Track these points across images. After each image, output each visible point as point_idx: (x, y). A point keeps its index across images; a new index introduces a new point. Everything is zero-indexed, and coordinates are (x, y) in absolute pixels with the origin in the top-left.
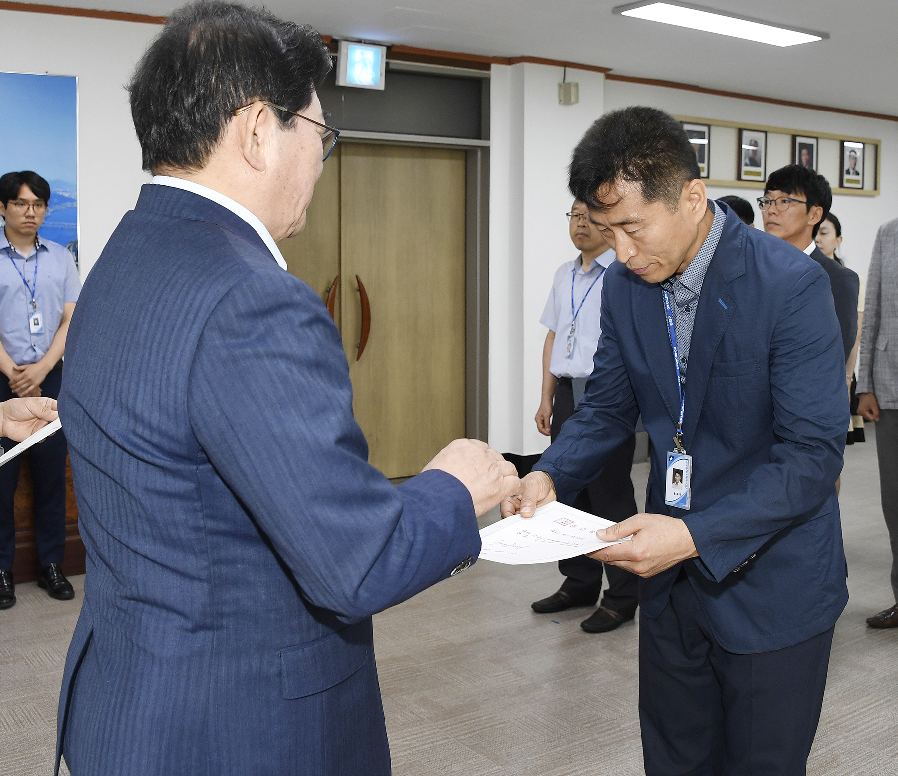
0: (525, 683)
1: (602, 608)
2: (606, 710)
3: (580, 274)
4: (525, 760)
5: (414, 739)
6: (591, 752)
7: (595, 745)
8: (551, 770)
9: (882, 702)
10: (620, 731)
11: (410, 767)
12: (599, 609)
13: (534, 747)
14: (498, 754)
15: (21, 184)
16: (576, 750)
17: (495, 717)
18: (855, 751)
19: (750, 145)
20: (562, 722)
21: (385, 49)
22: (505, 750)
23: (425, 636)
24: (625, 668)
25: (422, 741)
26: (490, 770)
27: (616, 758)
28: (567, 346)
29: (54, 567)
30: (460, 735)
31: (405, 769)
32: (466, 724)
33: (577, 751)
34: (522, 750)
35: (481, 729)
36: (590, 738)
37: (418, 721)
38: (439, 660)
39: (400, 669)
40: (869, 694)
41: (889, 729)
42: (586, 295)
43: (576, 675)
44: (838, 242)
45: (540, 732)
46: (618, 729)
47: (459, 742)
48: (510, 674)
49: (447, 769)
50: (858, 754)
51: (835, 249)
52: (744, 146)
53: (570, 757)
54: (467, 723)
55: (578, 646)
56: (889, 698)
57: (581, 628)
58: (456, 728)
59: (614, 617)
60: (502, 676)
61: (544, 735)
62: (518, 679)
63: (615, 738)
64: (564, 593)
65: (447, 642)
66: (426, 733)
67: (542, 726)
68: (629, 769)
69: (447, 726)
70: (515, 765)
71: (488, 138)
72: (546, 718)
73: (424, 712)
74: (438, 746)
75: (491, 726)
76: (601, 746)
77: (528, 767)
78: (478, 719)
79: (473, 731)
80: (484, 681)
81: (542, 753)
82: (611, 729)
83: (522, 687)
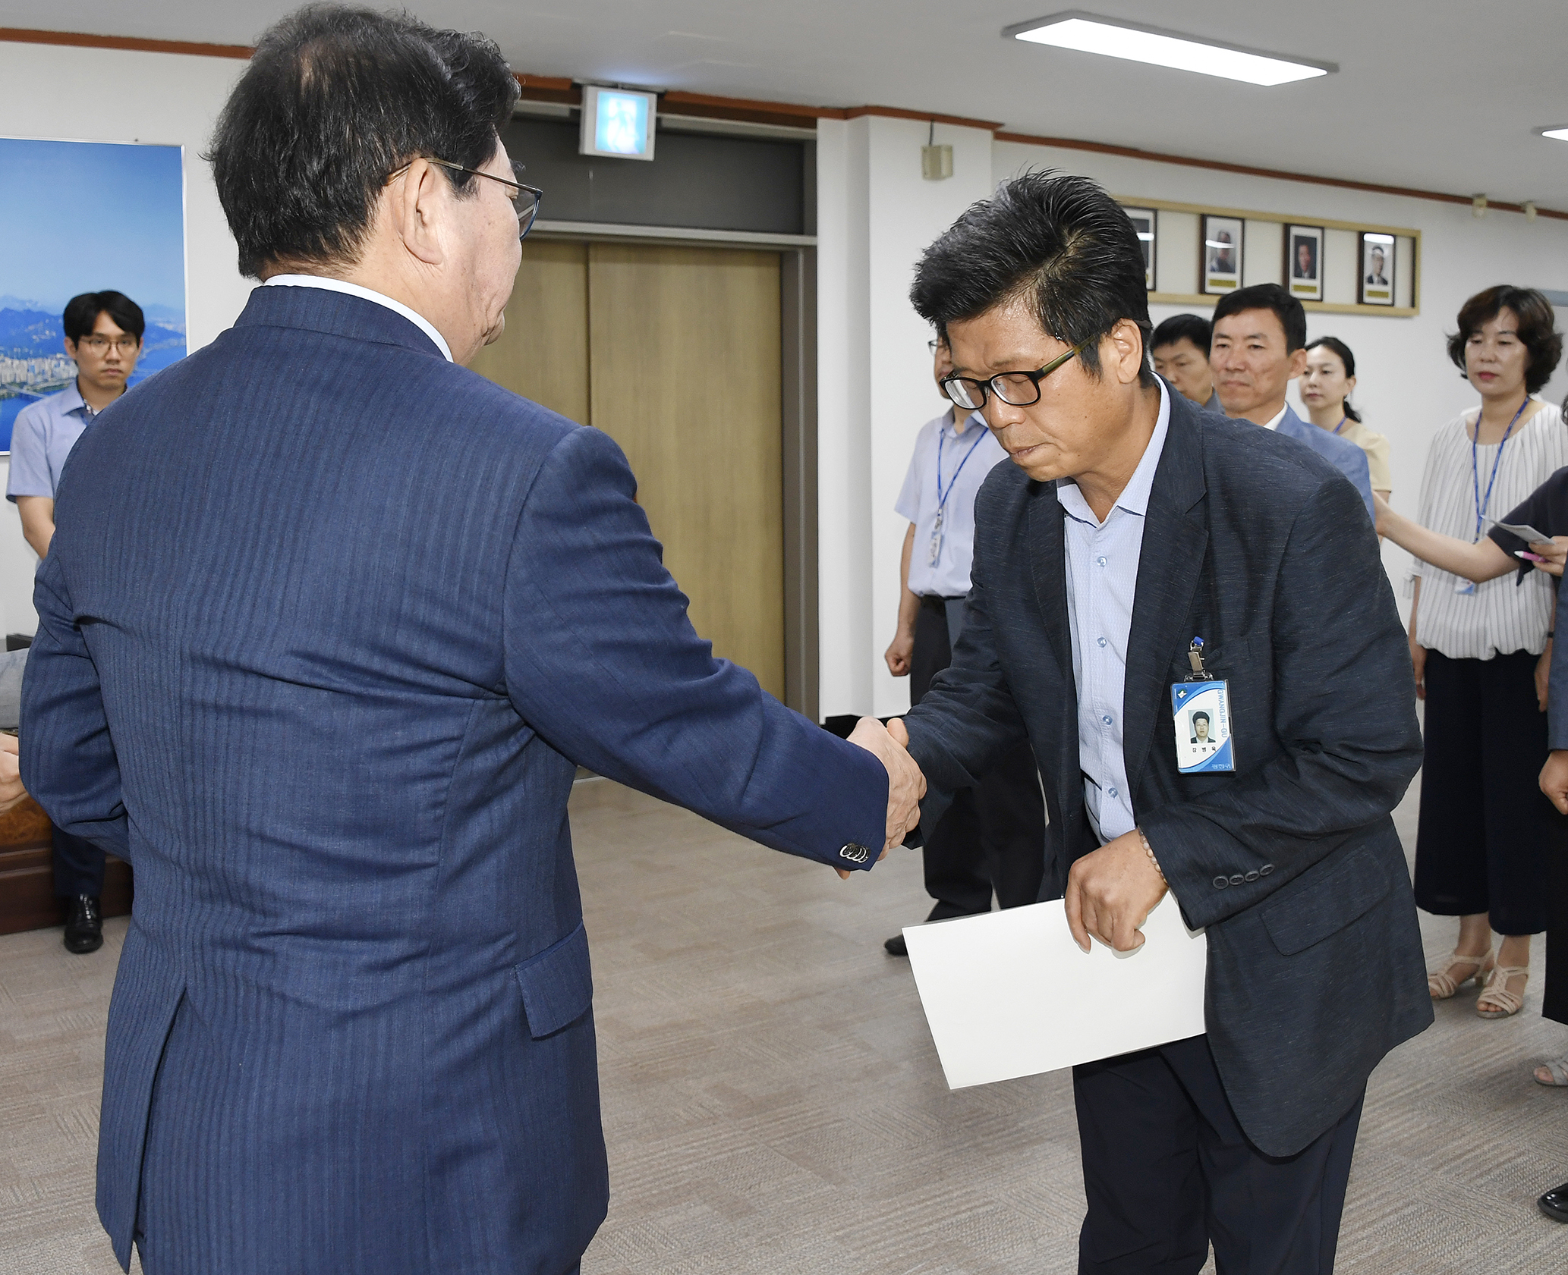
0: (873, 1061)
2: (997, 1100)
3: (951, 438)
4: (871, 1176)
5: (702, 1146)
6: (972, 1164)
7: (979, 1153)
8: (912, 1192)
9: (1418, 1086)
10: (1017, 1132)
11: (698, 1187)
13: (885, 1157)
14: (831, 1167)
15: (98, 310)
16: (950, 1161)
17: (828, 1111)
18: (1376, 1161)
19: (1218, 241)
20: (929, 1119)
21: (654, 97)
22: (842, 1162)
23: (722, 991)
25: (716, 1149)
26: (819, 1191)
27: (1011, 1173)
28: (930, 547)
30: (773, 1140)
31: (690, 1191)
32: (782, 1124)
33: (951, 1163)
34: (867, 1162)
35: (806, 1129)
37: (710, 1118)
38: (742, 1026)
39: (684, 1040)
40: (1399, 1076)
41: (1429, 1127)
45: (895, 1134)
46: (1015, 1129)
47: (771, 1151)
48: (850, 1047)
49: (753, 1190)
51: (1345, 397)
52: (1209, 243)
53: (940, 1172)
54: (784, 1120)
56: (1430, 1081)
58: (768, 1129)
60: (838, 1050)
61: (902, 1138)
62: (863, 1054)
63: (1010, 1142)
65: (754, 999)
66: (722, 1137)
67: (898, 1125)
68: (1031, 1189)
69: (755, 1126)
70: (857, 1184)
71: (814, 232)
72: (905, 1113)
73: (720, 1106)
74: (740, 1156)
75: (820, 1126)
76: (988, 1155)
77: (876, 1187)
78: (801, 1115)
79: (792, 1134)
80: (810, 1057)
81: (898, 1166)
82: (1004, 1130)
83: (869, 1067)
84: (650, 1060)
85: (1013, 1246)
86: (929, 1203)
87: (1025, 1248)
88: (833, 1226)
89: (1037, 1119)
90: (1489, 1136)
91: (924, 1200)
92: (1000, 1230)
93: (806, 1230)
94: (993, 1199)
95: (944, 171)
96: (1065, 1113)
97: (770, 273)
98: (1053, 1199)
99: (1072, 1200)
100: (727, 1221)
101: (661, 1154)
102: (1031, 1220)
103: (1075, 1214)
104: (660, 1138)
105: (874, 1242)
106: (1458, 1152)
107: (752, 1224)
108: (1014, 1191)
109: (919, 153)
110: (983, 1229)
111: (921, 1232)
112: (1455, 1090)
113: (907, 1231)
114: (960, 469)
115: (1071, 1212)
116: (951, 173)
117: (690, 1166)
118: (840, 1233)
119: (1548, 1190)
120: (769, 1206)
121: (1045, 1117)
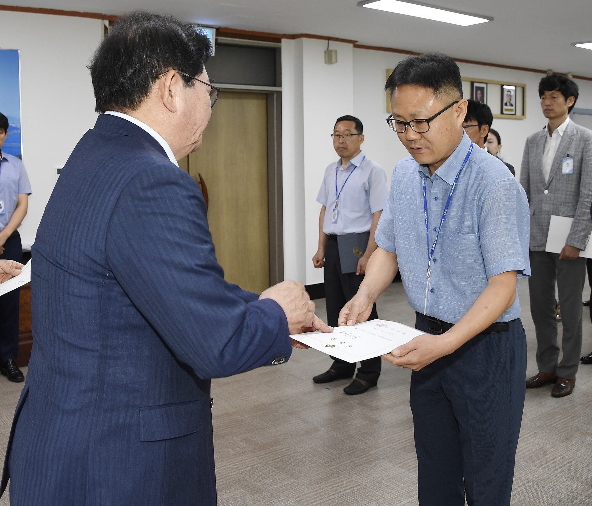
0: (309, 428)
1: (357, 379)
2: (360, 443)
3: (341, 170)
4: (310, 475)
5: (239, 464)
6: (351, 470)
7: (354, 465)
8: (327, 482)
9: (531, 433)
11: (238, 481)
12: (355, 380)
14: (293, 472)
16: (342, 468)
20: (333, 451)
21: (215, 30)
22: (298, 470)
23: (246, 399)
24: (372, 416)
25: (246, 465)
27: (367, 473)
28: (333, 215)
29: (11, 362)
30: (269, 461)
31: (235, 483)
32: (273, 454)
35: (282, 457)
36: (351, 460)
37: (243, 453)
38: (255, 414)
39: (231, 420)
41: (536, 450)
42: (345, 183)
43: (341, 422)
44: (499, 148)
45: (319, 457)
46: (368, 454)
47: (268, 466)
48: (300, 422)
50: (517, 466)
51: (497, 153)
53: (338, 473)
55: (342, 404)
56: (536, 431)
57: (343, 392)
58: (267, 456)
59: (364, 385)
60: (295, 423)
61: (322, 459)
62: (305, 425)
63: (366, 460)
64: (332, 371)
65: (260, 403)
66: (248, 460)
67: (320, 454)
68: (375, 479)
69: (261, 456)
70: (304, 479)
71: (280, 86)
72: (323, 449)
73: (247, 447)
74: (255, 468)
75: (288, 455)
76: (357, 466)
77: (312, 479)
78: (280, 451)
79: (277, 458)
80: (283, 427)
81: (321, 471)
82: (364, 455)
83: (308, 430)
84: (217, 429)
85: (368, 503)
86: (334, 486)
87: (374, 504)
88: (295, 496)
89: (377, 450)
90: (560, 453)
91: (332, 485)
92: (363, 497)
93: (284, 498)
94: (360, 484)
95: (334, 60)
96: (389, 448)
97: (263, 102)
98: (385, 483)
99: (392, 483)
100: (251, 495)
101: (223, 468)
102: (376, 492)
103: (393, 489)
104: (222, 461)
105: (312, 503)
106: (548, 460)
107: (261, 496)
108: (368, 480)
109: (323, 53)
110: (356, 496)
111: (331, 498)
112: (546, 435)
113: (325, 498)
115: (392, 489)
116: (336, 61)
117: (235, 473)
118: (298, 499)
120: (268, 489)
121: (380, 449)
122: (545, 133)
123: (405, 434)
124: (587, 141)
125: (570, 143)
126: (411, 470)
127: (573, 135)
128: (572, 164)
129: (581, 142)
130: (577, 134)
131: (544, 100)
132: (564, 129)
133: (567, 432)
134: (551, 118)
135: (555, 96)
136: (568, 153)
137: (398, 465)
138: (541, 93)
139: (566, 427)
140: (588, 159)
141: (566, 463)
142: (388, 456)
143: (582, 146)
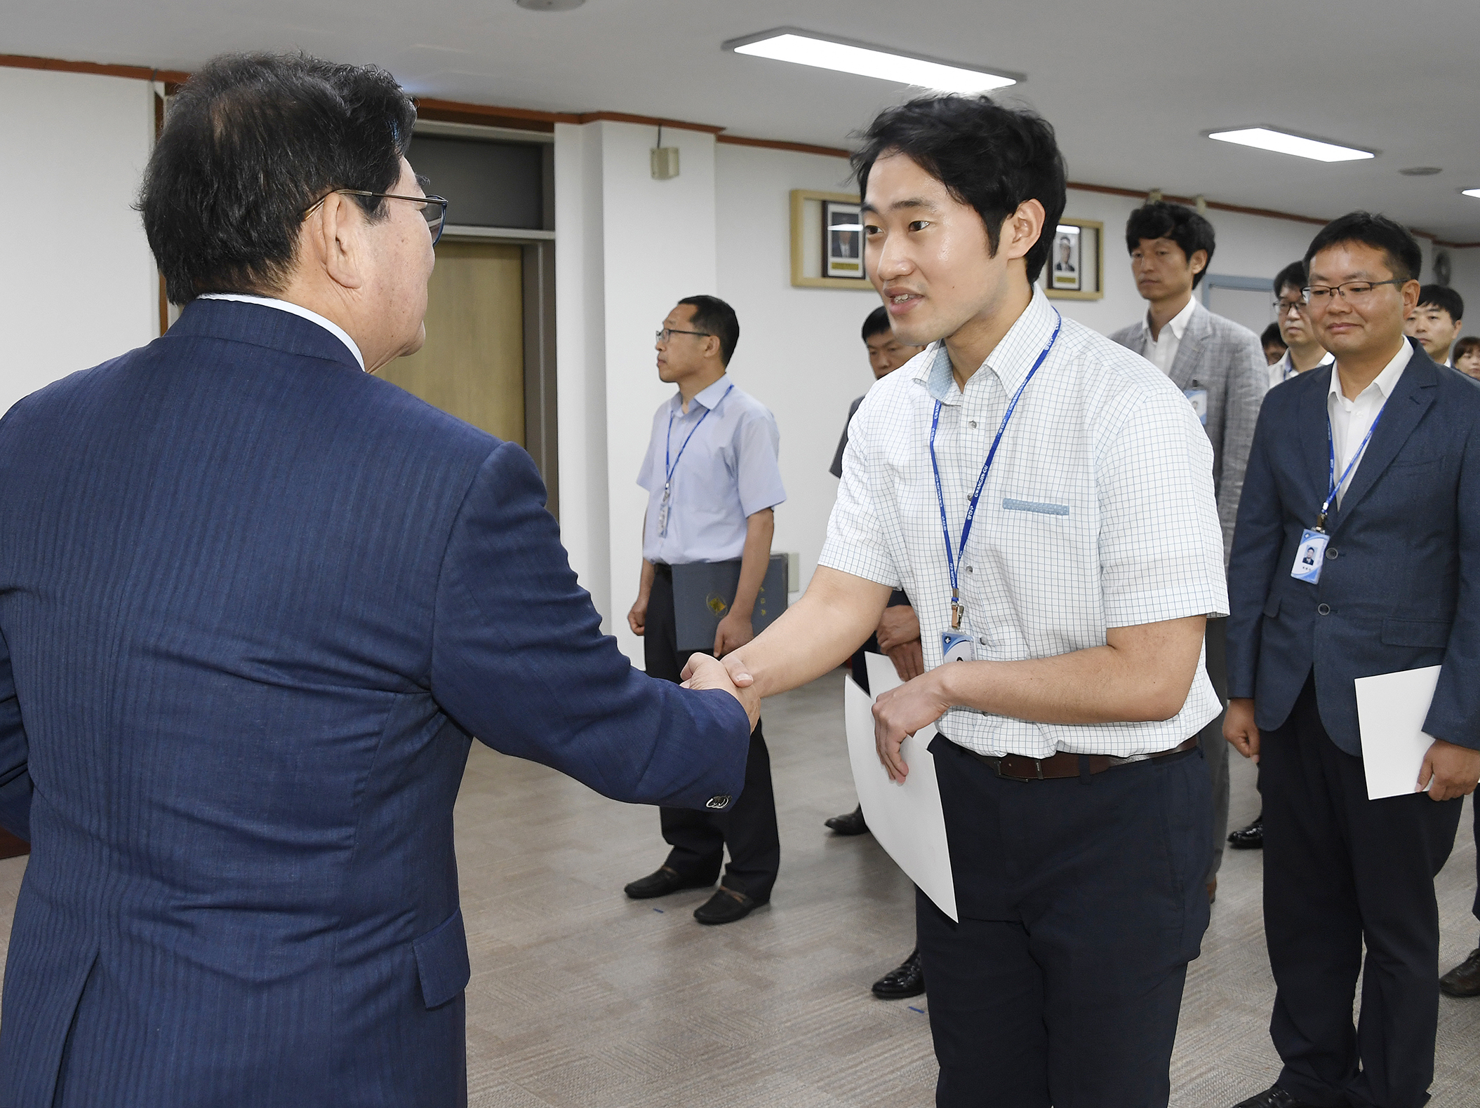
0: (615, 1000)
1: (724, 889)
2: (731, 1034)
3: (678, 417)
6: (708, 1096)
7: (715, 1085)
10: (750, 1064)
12: (720, 891)
13: (627, 1092)
14: (578, 1102)
16: (688, 1093)
17: (573, 1050)
20: (668, 1053)
24: (758, 973)
27: (745, 1103)
28: (660, 518)
30: (523, 1078)
32: (531, 1062)
33: (689, 1095)
34: (611, 1096)
35: (553, 1068)
36: (708, 1075)
38: (493, 971)
43: (687, 986)
45: (636, 1069)
47: (521, 1088)
48: (594, 987)
53: (680, 1104)
54: (533, 1059)
55: (690, 945)
57: (694, 918)
58: (517, 1068)
59: (741, 901)
60: (583, 991)
61: (643, 1073)
62: (605, 994)
63: (743, 1074)
64: (669, 870)
65: (503, 944)
66: (475, 1077)
67: (639, 1060)
69: (506, 1065)
71: (552, 227)
72: (645, 1049)
73: (472, 1047)
74: (491, 1095)
75: (567, 1064)
76: (723, 1087)
78: (549, 1054)
79: (541, 1072)
80: (556, 998)
81: (639, 1100)
82: (738, 1062)
83: (612, 1006)
89: (768, 1051)
95: (671, 171)
96: (795, 1044)
97: (512, 265)
109: (648, 156)
114: (684, 447)
116: (677, 174)
119: (1237, 1103)
121: (775, 1048)
122: (1142, 332)
123: (832, 1014)
124: (1238, 352)
125: (1199, 355)
126: (845, 1097)
127: (1206, 338)
128: (1205, 404)
129: (1225, 354)
130: (1214, 334)
131: (1138, 259)
132: (1184, 324)
133: (1197, 1004)
134: (1154, 300)
135: (1164, 250)
136: (1195, 378)
137: (816, 1085)
138: (1133, 244)
139: (1196, 993)
140: (1239, 391)
141: (1194, 1075)
142: (793, 1065)
143: (1225, 363)
